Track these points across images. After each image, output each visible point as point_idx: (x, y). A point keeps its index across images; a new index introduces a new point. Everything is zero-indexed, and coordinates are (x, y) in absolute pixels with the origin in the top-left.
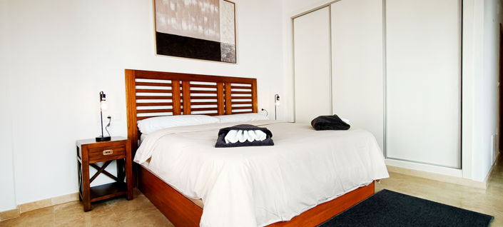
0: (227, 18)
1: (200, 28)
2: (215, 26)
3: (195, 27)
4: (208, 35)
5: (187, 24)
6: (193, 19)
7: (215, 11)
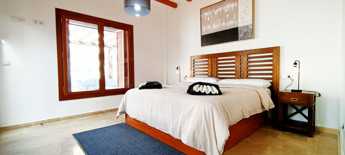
0: (245, 6)
1: (224, 23)
2: (234, 17)
3: (221, 24)
4: (229, 25)
5: (216, 25)
6: (220, 20)
7: (234, 7)
